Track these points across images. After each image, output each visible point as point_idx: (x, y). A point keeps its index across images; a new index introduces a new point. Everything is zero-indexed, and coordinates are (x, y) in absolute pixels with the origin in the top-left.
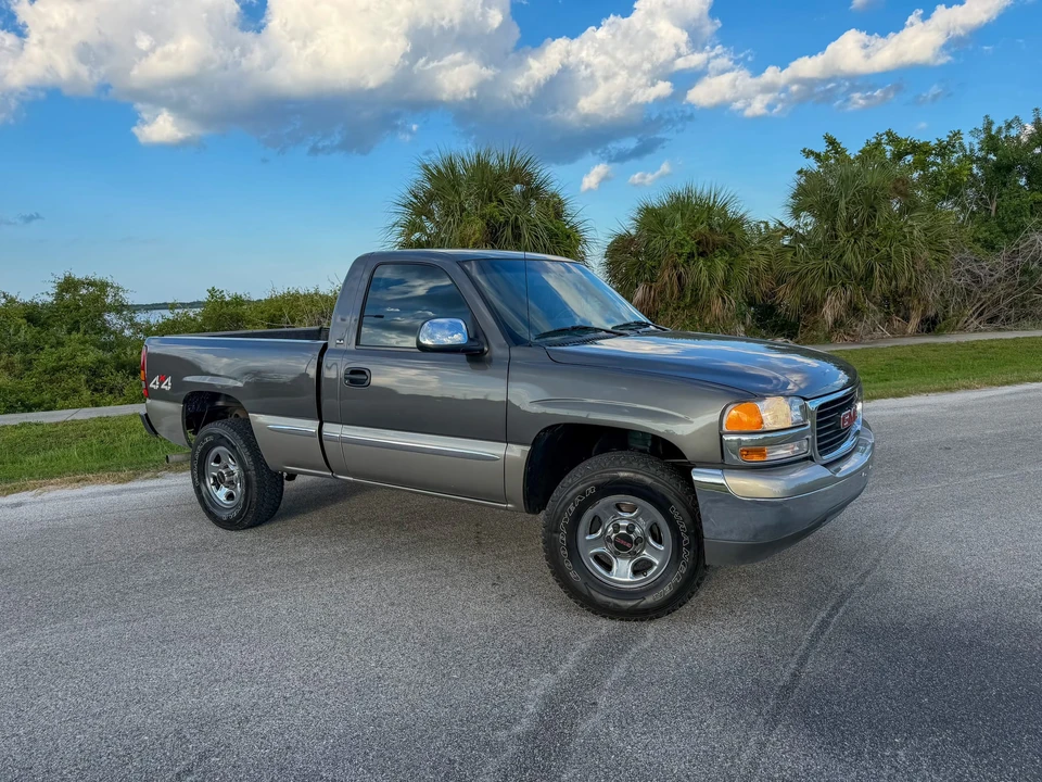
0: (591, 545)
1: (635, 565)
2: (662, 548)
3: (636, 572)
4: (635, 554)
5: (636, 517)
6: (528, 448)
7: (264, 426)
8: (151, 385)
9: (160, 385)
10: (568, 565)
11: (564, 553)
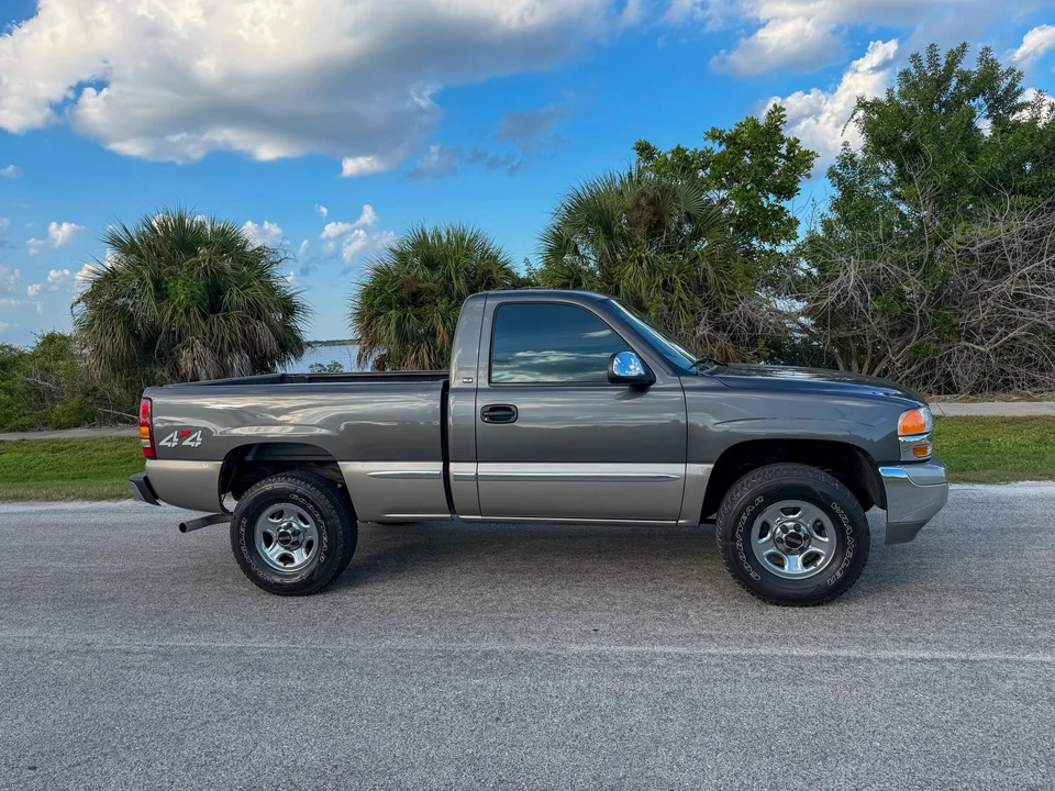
0: (763, 547)
1: (804, 558)
2: (827, 540)
3: (806, 564)
4: (802, 550)
5: (800, 517)
6: (712, 466)
7: (363, 476)
8: (163, 443)
9: (180, 443)
10: (748, 567)
11: (742, 557)
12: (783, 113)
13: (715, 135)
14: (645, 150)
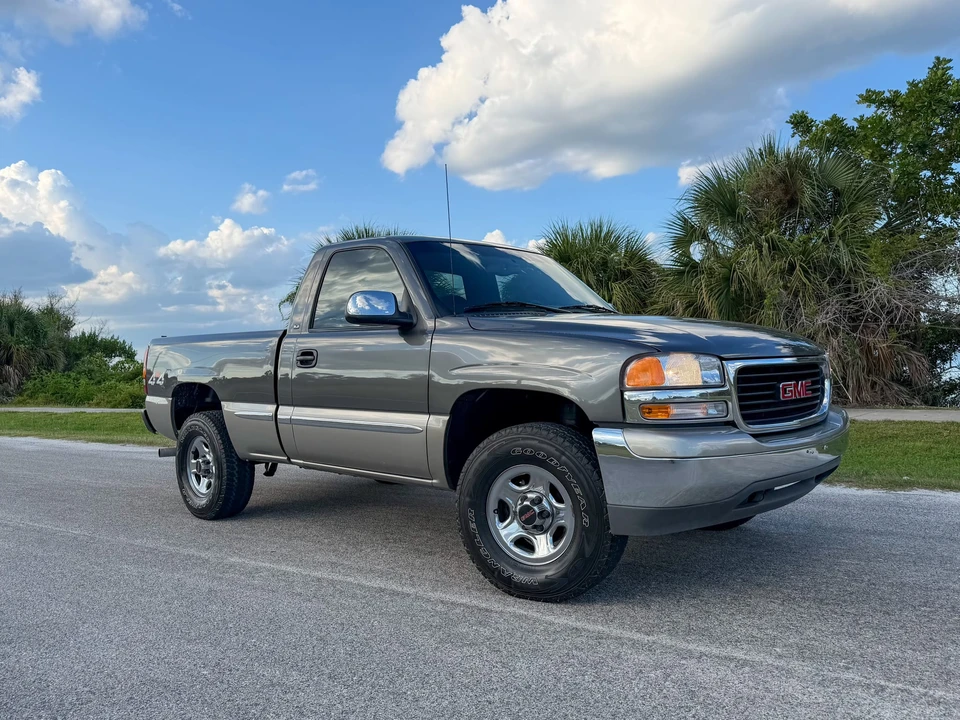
6: (447, 418)
12: (948, 65)
13: (870, 98)
14: (800, 123)
